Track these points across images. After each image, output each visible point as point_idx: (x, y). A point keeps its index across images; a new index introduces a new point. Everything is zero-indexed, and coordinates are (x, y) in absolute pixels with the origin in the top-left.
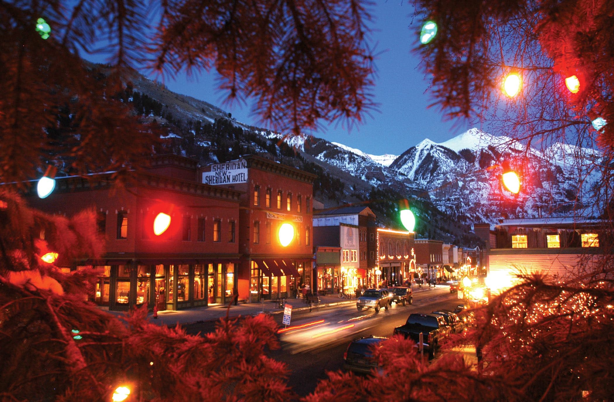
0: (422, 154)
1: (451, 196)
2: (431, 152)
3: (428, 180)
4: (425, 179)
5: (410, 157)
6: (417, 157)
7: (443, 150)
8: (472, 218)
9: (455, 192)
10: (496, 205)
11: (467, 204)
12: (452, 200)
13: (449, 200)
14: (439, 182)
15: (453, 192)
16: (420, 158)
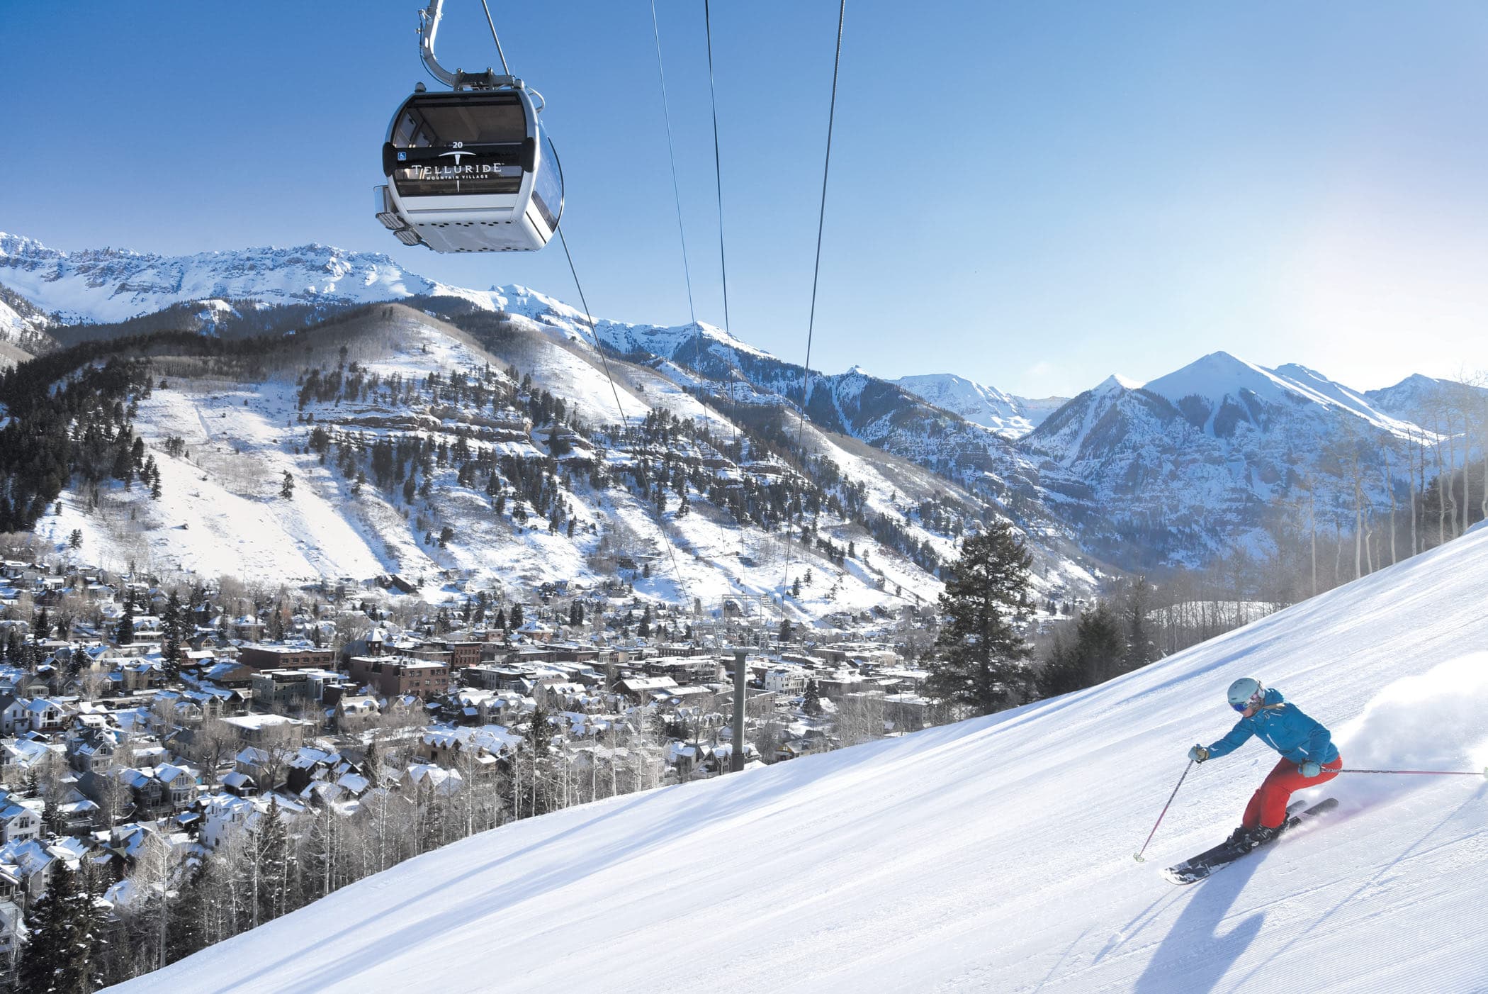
0: (1100, 407)
1: (1143, 493)
2: (1118, 403)
3: (1103, 460)
4: (1099, 457)
5: (1076, 412)
6: (1091, 412)
7: (1144, 398)
8: (1180, 536)
9: (1152, 484)
10: (1237, 511)
11: (1174, 509)
12: (1146, 500)
13: (1139, 499)
14: (1123, 463)
15: (1148, 484)
16: (1097, 414)
